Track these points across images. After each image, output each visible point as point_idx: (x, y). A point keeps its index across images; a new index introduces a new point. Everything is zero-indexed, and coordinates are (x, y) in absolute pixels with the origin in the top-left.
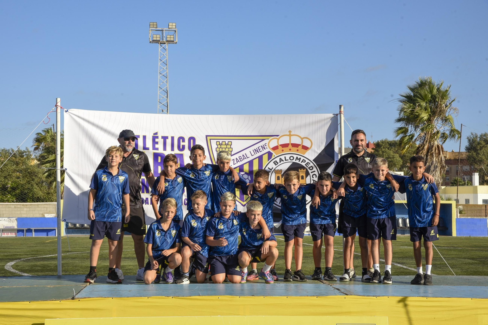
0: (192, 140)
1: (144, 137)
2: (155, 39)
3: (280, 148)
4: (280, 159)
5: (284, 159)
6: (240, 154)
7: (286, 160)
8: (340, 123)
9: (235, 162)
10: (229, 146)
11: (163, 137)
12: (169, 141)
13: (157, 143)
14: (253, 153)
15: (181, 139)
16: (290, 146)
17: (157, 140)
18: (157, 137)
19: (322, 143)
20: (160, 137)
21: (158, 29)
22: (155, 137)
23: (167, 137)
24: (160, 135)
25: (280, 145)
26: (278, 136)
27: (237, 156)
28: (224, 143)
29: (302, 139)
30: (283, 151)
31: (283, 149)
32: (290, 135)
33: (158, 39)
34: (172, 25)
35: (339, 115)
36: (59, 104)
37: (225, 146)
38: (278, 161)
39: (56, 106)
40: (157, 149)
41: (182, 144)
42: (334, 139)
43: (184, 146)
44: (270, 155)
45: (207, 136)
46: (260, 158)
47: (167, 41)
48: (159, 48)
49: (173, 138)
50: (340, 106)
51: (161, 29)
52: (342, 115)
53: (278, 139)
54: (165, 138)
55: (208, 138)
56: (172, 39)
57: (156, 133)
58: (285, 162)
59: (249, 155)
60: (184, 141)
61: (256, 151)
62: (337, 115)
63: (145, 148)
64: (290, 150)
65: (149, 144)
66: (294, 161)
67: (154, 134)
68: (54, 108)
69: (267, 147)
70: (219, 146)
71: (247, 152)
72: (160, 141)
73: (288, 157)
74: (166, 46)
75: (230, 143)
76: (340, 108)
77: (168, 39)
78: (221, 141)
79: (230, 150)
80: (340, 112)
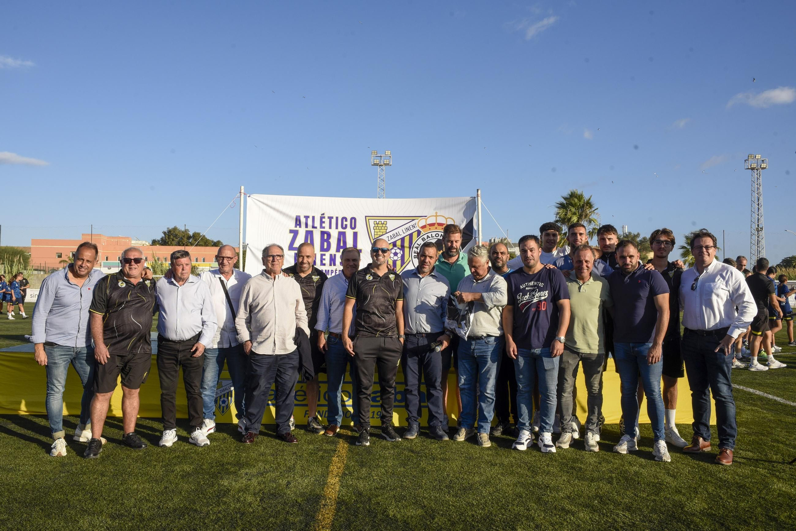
0: (353, 220)
1: (313, 218)
2: (375, 162)
3: (428, 226)
4: (428, 236)
5: (431, 237)
6: (394, 232)
7: (432, 237)
8: (478, 205)
9: (390, 239)
10: (384, 225)
11: (329, 217)
12: (334, 221)
13: (324, 222)
14: (405, 232)
15: (344, 219)
16: (436, 225)
17: (323, 220)
18: (324, 218)
19: (463, 222)
20: (326, 218)
21: (377, 155)
22: (322, 218)
23: (332, 218)
24: (326, 216)
25: (428, 224)
26: (426, 216)
27: (391, 234)
28: (380, 223)
29: (446, 219)
30: (430, 229)
31: (430, 227)
32: (436, 216)
33: (378, 162)
34: (388, 153)
35: (476, 198)
36: (242, 191)
37: (381, 225)
38: (426, 238)
39: (240, 193)
40: (324, 228)
41: (345, 223)
42: (473, 218)
43: (346, 225)
44: (419, 232)
45: (366, 217)
46: (411, 235)
47: (384, 164)
48: (379, 169)
49: (337, 218)
50: (478, 190)
51: (380, 155)
52: (479, 198)
53: (426, 219)
54: (330, 218)
55: (367, 218)
56: (388, 163)
57: (323, 214)
58: (431, 238)
59: (401, 233)
60: (346, 221)
61: (407, 229)
62: (475, 198)
63: (314, 227)
64: (436, 228)
65: (317, 224)
66: (439, 237)
67: (322, 215)
68: (239, 194)
69: (417, 226)
70: (376, 225)
71: (400, 230)
72: (327, 220)
73: (434, 234)
74: (384, 167)
75: (385, 223)
76: (478, 192)
77: (385, 163)
78: (378, 221)
79: (386, 228)
80: (478, 195)
